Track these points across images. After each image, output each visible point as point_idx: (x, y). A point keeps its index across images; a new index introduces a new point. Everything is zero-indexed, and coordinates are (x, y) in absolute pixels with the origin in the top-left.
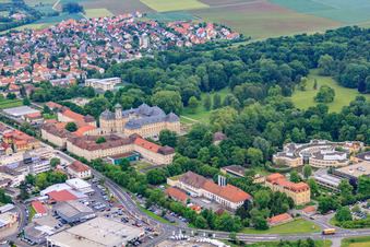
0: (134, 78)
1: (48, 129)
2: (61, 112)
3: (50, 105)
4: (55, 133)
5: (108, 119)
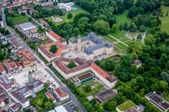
0: (81, 4)
1: (41, 49)
2: (48, 32)
3: (42, 23)
4: (45, 52)
5: (73, 43)
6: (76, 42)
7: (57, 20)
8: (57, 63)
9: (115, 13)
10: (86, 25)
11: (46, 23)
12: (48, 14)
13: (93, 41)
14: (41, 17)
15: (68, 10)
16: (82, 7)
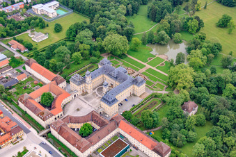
0: (70, 4)
1: (25, 103)
2: (29, 65)
3: (14, 47)
4: (34, 110)
5: (79, 85)
6: (83, 81)
7: (39, 38)
8: (61, 131)
9: (127, 14)
10: (91, 45)
11: (21, 46)
12: (20, 28)
13: (110, 75)
14: (9, 35)
15: (51, 16)
16: (73, 8)
